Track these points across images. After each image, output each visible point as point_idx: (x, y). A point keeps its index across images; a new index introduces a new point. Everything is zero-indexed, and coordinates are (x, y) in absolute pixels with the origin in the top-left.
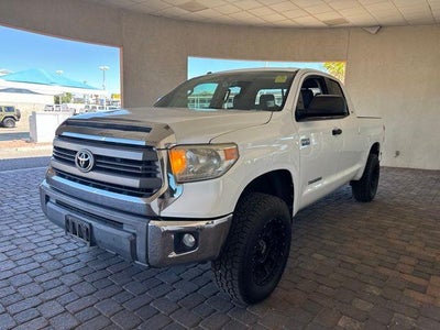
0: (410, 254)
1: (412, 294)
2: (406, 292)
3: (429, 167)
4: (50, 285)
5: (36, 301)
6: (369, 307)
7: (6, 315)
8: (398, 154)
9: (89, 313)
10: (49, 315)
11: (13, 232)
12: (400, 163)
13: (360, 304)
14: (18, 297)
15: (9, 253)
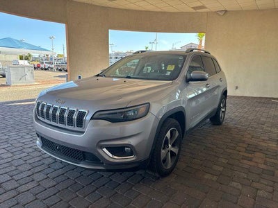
0: (244, 142)
1: (245, 161)
2: (242, 161)
3: (255, 95)
4: (36, 164)
5: (30, 173)
6: (221, 169)
7: (13, 181)
8: (237, 88)
9: (62, 178)
10: (38, 180)
11: (7, 137)
12: (238, 93)
13: (216, 168)
14: (18, 172)
15: (7, 149)
